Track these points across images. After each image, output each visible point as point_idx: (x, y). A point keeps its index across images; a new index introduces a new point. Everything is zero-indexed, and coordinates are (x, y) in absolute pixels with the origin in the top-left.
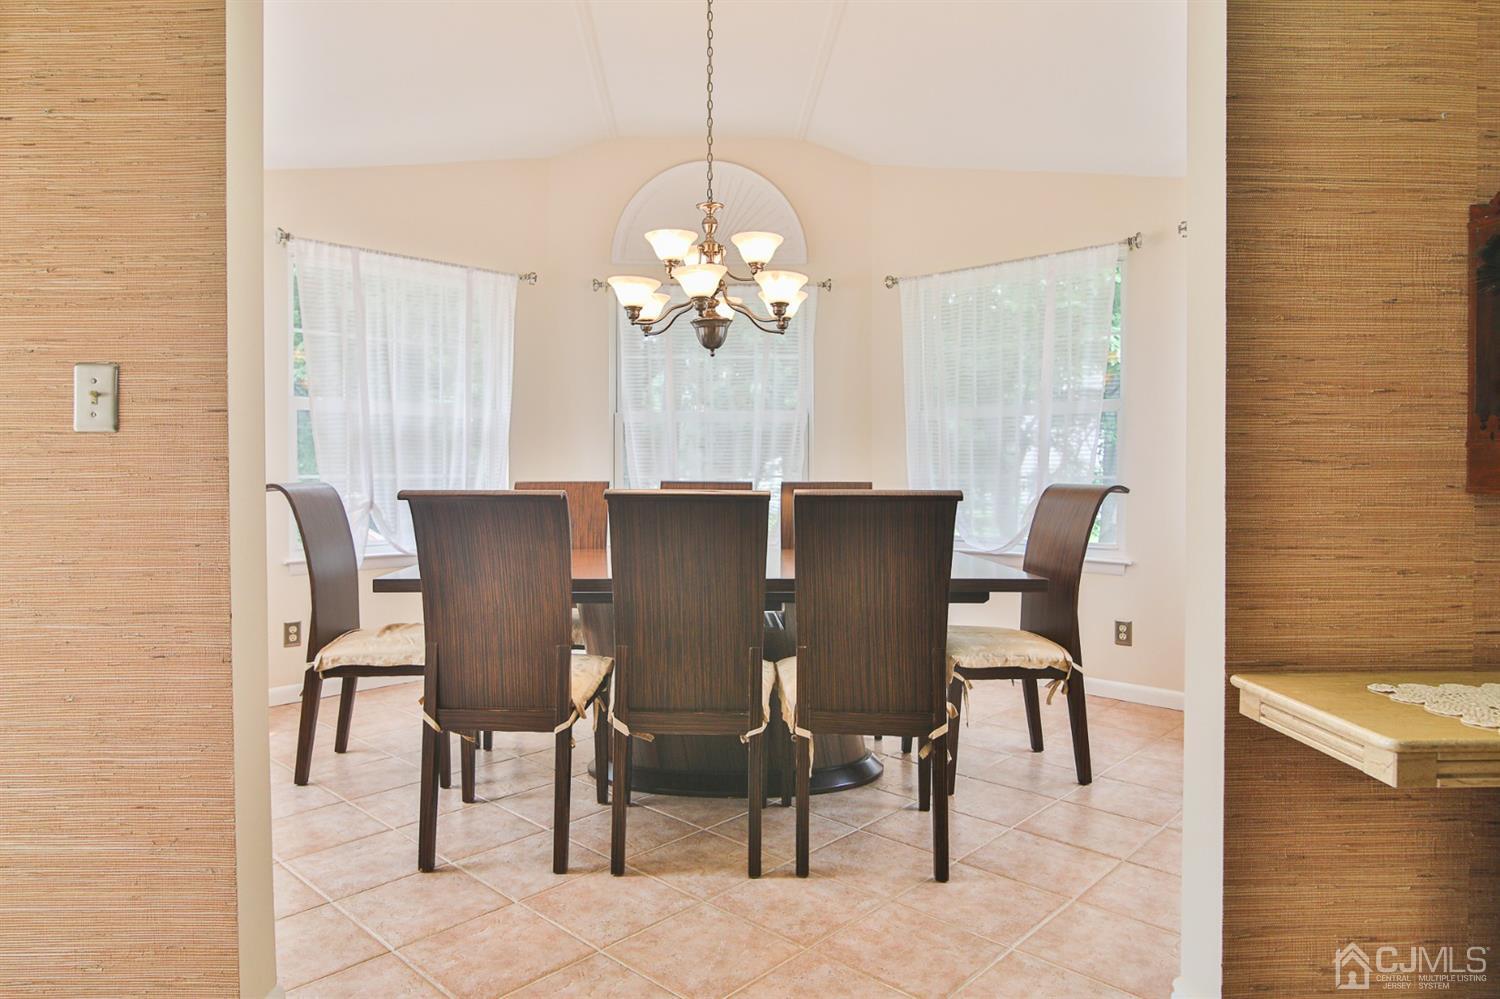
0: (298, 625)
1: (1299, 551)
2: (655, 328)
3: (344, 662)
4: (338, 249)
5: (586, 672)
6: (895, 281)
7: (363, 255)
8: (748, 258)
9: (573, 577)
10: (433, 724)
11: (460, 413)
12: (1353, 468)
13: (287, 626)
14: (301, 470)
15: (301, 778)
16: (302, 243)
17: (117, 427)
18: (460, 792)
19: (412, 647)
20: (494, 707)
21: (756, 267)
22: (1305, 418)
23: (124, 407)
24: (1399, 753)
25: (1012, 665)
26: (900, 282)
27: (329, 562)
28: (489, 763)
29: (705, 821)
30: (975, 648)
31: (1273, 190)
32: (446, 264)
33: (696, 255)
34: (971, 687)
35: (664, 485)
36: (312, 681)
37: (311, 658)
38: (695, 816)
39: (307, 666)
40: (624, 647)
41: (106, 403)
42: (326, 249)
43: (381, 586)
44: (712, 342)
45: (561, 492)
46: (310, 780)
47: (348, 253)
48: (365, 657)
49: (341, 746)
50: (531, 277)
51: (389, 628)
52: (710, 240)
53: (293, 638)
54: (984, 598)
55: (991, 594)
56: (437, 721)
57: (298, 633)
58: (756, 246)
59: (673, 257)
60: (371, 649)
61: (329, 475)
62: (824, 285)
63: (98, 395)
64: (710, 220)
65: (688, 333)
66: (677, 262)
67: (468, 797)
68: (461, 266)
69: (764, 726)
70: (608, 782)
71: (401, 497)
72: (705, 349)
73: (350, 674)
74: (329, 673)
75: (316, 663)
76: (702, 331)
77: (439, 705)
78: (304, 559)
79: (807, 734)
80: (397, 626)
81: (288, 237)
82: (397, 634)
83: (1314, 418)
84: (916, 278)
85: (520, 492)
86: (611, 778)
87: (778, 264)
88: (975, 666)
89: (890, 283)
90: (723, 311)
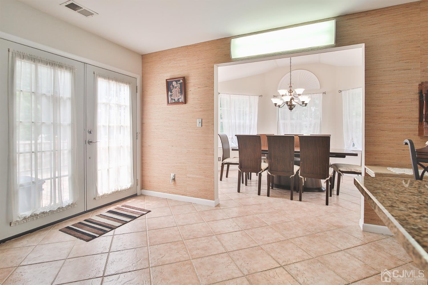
0: (220, 158)
1: (380, 146)
2: (281, 106)
3: (227, 162)
4: (227, 95)
5: (264, 165)
6: (341, 91)
7: (231, 95)
8: (298, 93)
9: (262, 149)
10: (240, 170)
11: (248, 122)
12: (392, 131)
13: (219, 158)
14: (221, 132)
15: (221, 180)
16: (222, 94)
17: (202, 126)
18: (245, 184)
19: (237, 161)
20: (249, 168)
21: (299, 95)
22: (381, 123)
23: (202, 124)
24: (375, 174)
25: (353, 171)
26: (342, 91)
27: (226, 147)
28: (251, 182)
29: (286, 193)
30: (344, 167)
31: (375, 85)
32: (245, 95)
33: (288, 93)
34: (343, 175)
35: (285, 135)
36: (223, 165)
37: (223, 161)
38: (284, 192)
39: (222, 162)
40: (270, 160)
41: (201, 123)
42: (225, 95)
43: (233, 150)
44: (291, 109)
45: (259, 135)
46: (222, 180)
47: (229, 95)
48: (231, 161)
49: (227, 177)
50: (261, 96)
51: (234, 157)
52: (291, 90)
53: (220, 160)
54: (345, 157)
55: (346, 156)
56: (241, 170)
57: (220, 159)
58: (299, 91)
59: (283, 94)
60: (231, 160)
61: (225, 132)
62: (324, 93)
63: (200, 122)
64: (291, 87)
65: (287, 108)
66: (283, 95)
67: (246, 185)
68: (248, 95)
69: (294, 175)
70: (270, 186)
71: (235, 136)
72: (289, 110)
73: (229, 164)
74: (225, 164)
75: (223, 162)
76: (289, 107)
77: (241, 168)
78: (222, 147)
79: (302, 177)
80: (236, 157)
81: (219, 93)
82: (236, 158)
83: (383, 123)
84: (346, 90)
85: (257, 135)
86: (271, 185)
87: (304, 94)
88: (343, 171)
89: (340, 92)
90: (293, 103)
